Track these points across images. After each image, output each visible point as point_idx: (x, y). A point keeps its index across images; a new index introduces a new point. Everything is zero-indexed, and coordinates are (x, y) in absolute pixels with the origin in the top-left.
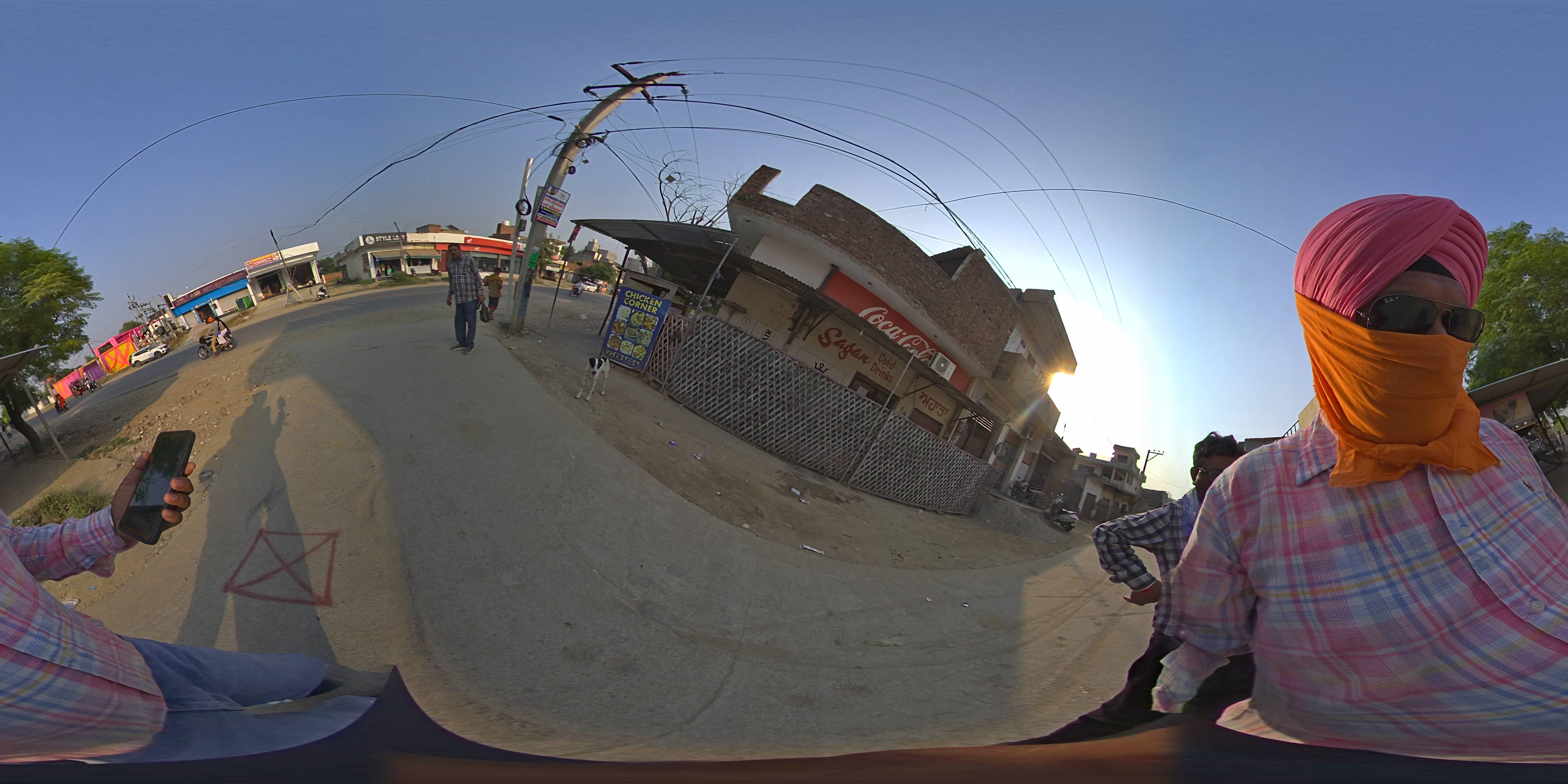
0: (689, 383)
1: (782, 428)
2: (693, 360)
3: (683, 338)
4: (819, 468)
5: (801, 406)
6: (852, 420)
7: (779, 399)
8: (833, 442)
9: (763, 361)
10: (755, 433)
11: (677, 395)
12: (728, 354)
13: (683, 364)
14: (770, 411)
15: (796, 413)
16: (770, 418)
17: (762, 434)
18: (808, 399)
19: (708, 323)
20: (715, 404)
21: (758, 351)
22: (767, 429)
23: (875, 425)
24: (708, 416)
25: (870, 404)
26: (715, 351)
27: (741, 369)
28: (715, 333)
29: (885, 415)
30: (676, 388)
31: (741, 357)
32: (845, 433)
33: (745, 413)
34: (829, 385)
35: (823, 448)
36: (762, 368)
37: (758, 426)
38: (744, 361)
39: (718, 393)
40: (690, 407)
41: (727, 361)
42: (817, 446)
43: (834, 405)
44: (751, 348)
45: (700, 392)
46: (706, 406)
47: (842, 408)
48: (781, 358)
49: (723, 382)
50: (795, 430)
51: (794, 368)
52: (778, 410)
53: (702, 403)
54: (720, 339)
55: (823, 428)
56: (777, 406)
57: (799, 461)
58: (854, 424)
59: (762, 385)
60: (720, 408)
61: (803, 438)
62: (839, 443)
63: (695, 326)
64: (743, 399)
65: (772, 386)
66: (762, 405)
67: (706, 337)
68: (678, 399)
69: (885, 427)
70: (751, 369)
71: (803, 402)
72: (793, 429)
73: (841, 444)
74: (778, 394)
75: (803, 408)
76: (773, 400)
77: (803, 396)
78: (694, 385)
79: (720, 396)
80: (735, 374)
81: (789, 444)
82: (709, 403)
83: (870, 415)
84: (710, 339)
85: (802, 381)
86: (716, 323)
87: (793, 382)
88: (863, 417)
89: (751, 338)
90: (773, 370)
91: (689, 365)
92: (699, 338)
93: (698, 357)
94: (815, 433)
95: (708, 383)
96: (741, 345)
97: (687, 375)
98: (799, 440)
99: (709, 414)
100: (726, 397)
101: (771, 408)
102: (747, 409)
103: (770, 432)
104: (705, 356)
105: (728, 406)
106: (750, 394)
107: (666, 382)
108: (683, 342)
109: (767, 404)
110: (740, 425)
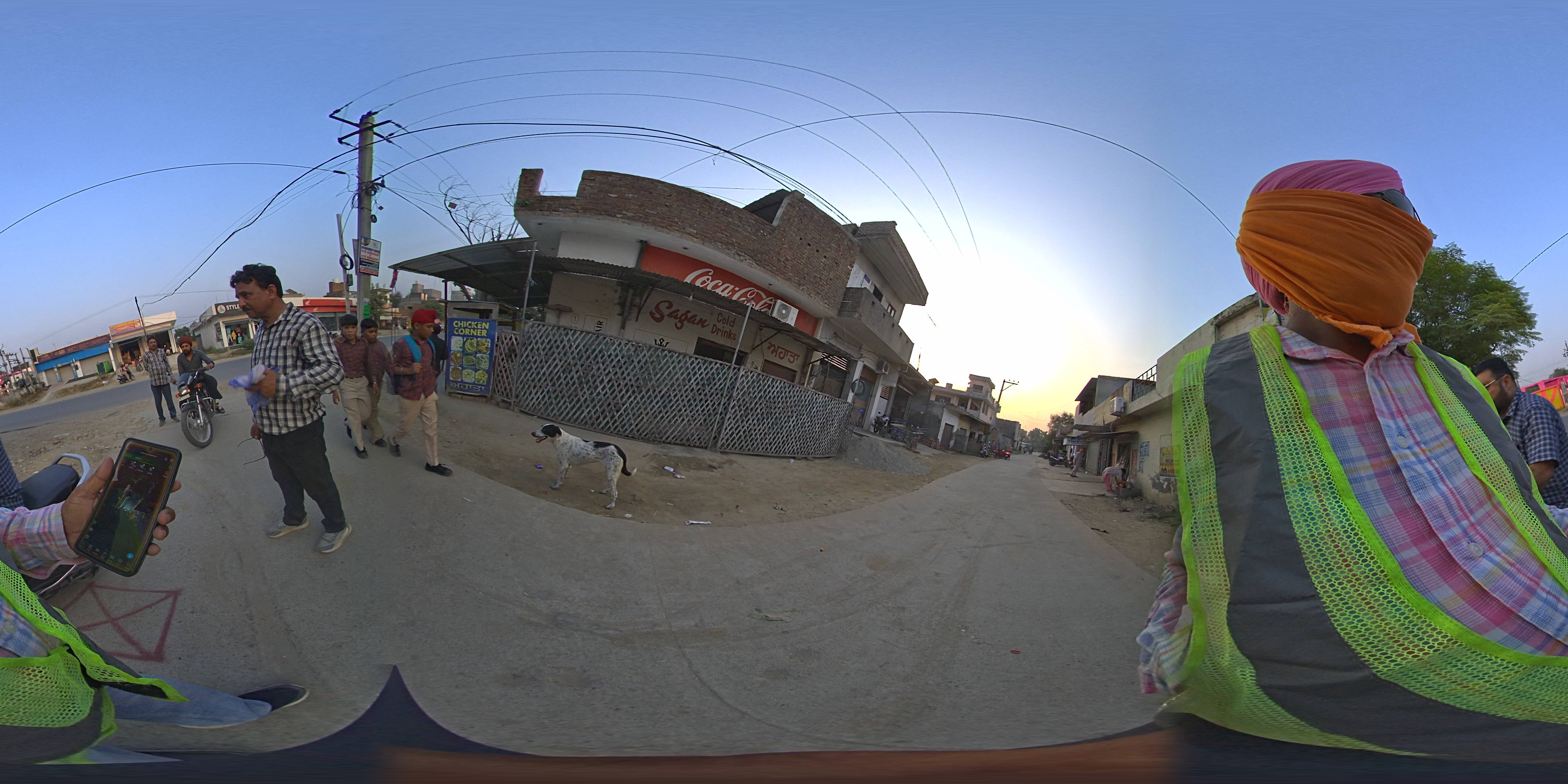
0: (536, 394)
1: (637, 411)
2: (533, 370)
3: (518, 351)
4: (684, 441)
5: (650, 385)
6: (703, 385)
7: (627, 384)
9: (600, 352)
10: (613, 424)
11: (528, 409)
12: (565, 354)
13: (525, 376)
14: (622, 398)
15: (647, 393)
16: (623, 405)
17: (620, 423)
18: (655, 376)
19: (537, 330)
20: (567, 407)
21: (593, 343)
22: (624, 417)
23: (728, 385)
24: (562, 420)
25: (718, 365)
26: (552, 356)
27: (582, 365)
28: (546, 338)
29: (736, 373)
30: (525, 401)
31: (578, 354)
32: (701, 400)
33: (597, 407)
34: (672, 356)
35: (683, 420)
36: (602, 358)
37: (614, 416)
38: (582, 356)
39: (567, 395)
40: (544, 417)
41: (566, 361)
42: (677, 420)
43: (682, 375)
44: (584, 342)
45: (549, 399)
46: (558, 411)
47: (691, 375)
48: (617, 343)
49: (568, 383)
50: (651, 410)
51: (633, 349)
52: (629, 394)
53: (553, 409)
54: (552, 342)
55: (678, 400)
56: (627, 392)
57: (664, 439)
58: (707, 389)
59: (607, 375)
60: (572, 409)
61: (661, 415)
62: (697, 411)
63: (526, 337)
64: (591, 393)
65: (616, 373)
66: (611, 394)
67: (539, 344)
68: (530, 412)
69: (738, 384)
70: (591, 363)
71: (651, 380)
72: (649, 409)
73: (700, 412)
74: (625, 379)
75: (653, 385)
76: (621, 387)
77: (649, 374)
78: (542, 393)
79: (569, 398)
80: (577, 372)
81: (649, 425)
82: (561, 407)
83: (721, 375)
84: (544, 345)
85: (644, 360)
86: (545, 328)
87: (636, 363)
88: (714, 379)
89: (582, 332)
90: (613, 357)
91: (531, 376)
92: (533, 348)
93: (538, 367)
94: (671, 407)
95: (554, 388)
96: (574, 342)
97: (532, 386)
98: (658, 418)
99: (564, 418)
100: (576, 397)
101: (621, 395)
102: (598, 402)
103: (628, 418)
104: (544, 363)
105: (579, 404)
106: (597, 387)
107: (514, 399)
108: (519, 356)
109: (617, 392)
110: (597, 419)
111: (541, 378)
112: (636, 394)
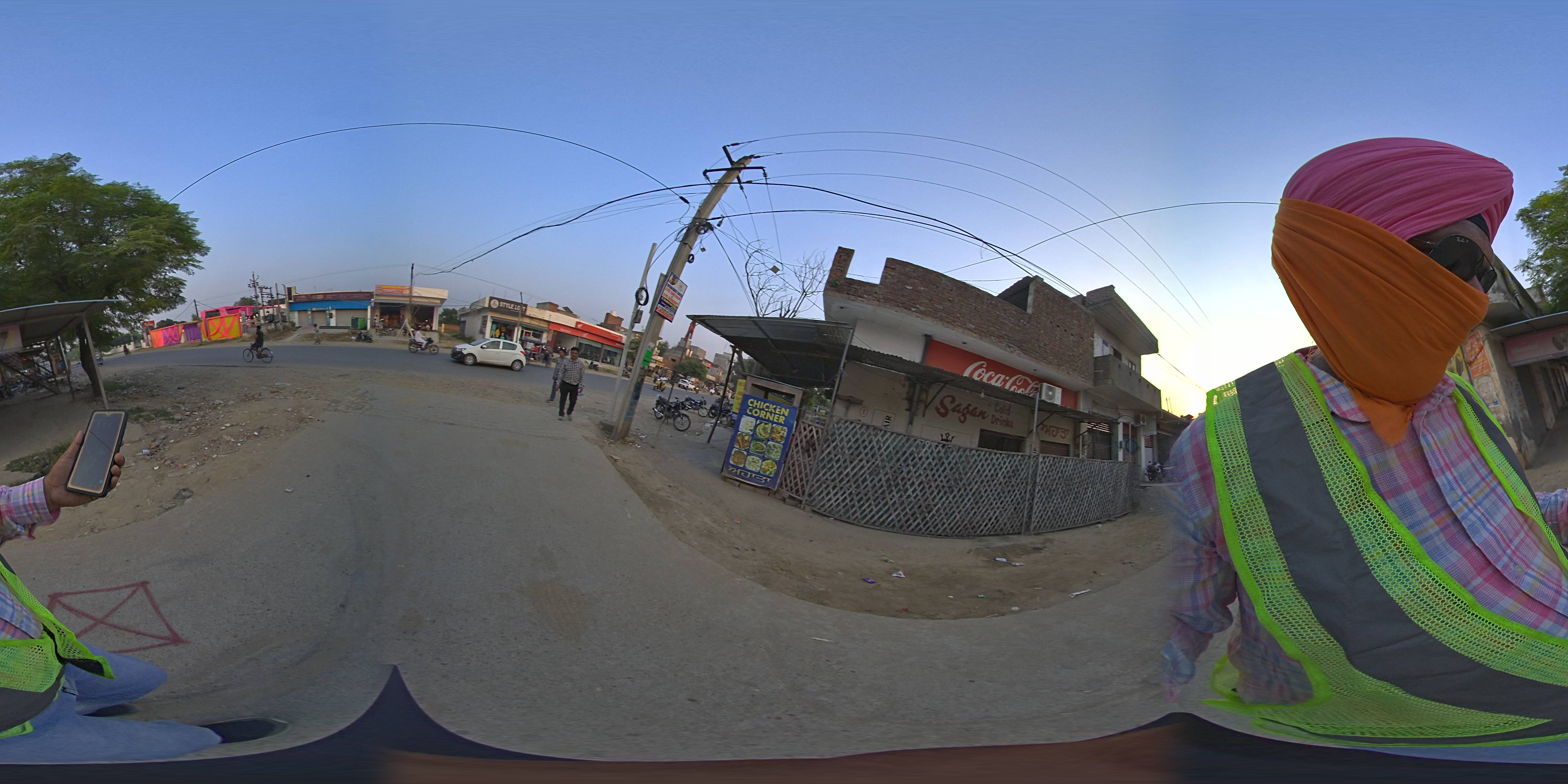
0: (835, 495)
1: (950, 510)
2: (835, 469)
3: (818, 446)
4: (998, 531)
5: (961, 484)
6: (1010, 477)
7: (938, 485)
8: (1001, 503)
9: (911, 454)
10: (924, 525)
11: (823, 509)
12: (873, 456)
13: (824, 475)
14: (933, 500)
15: (958, 492)
16: (935, 506)
17: (932, 523)
18: (966, 474)
19: (843, 428)
20: (872, 510)
21: (903, 445)
22: (936, 517)
23: (1030, 473)
24: (865, 523)
25: (1019, 457)
26: (858, 456)
27: (891, 468)
28: (854, 437)
29: (1035, 460)
30: (820, 502)
31: (887, 456)
32: (1009, 491)
33: (907, 510)
34: (979, 455)
35: (995, 512)
36: (912, 460)
37: (925, 518)
38: (892, 458)
39: (872, 498)
40: (843, 519)
41: (874, 463)
42: (989, 513)
43: (990, 473)
44: (895, 443)
45: (850, 501)
46: (861, 514)
47: (998, 471)
48: (927, 446)
49: (875, 485)
50: (964, 507)
51: (944, 451)
52: (940, 495)
53: (855, 512)
54: (860, 441)
55: (988, 495)
56: (938, 493)
57: (978, 532)
58: (1014, 480)
59: (917, 478)
60: (878, 512)
61: (974, 511)
63: (830, 433)
64: (901, 496)
65: (927, 475)
66: (922, 496)
67: (844, 443)
68: (825, 513)
69: (1039, 471)
70: (901, 465)
71: (961, 480)
72: (961, 507)
73: (1009, 502)
74: (936, 480)
75: (964, 484)
76: (933, 488)
77: (960, 473)
78: (842, 495)
79: (875, 501)
80: (885, 474)
81: (962, 522)
82: (865, 510)
83: (1023, 466)
84: (850, 444)
85: (954, 461)
86: (852, 426)
87: (946, 465)
88: (1018, 470)
89: (892, 433)
90: (924, 459)
91: (831, 475)
92: (837, 445)
93: (840, 466)
94: (983, 503)
95: (858, 491)
96: (884, 443)
97: (831, 486)
98: (971, 515)
99: (868, 521)
100: (883, 499)
101: (933, 496)
102: (908, 505)
103: (940, 518)
104: (848, 463)
105: (886, 507)
106: (907, 489)
107: (806, 497)
108: (818, 451)
109: (928, 494)
110: (906, 522)
111: (842, 480)
112: (948, 494)
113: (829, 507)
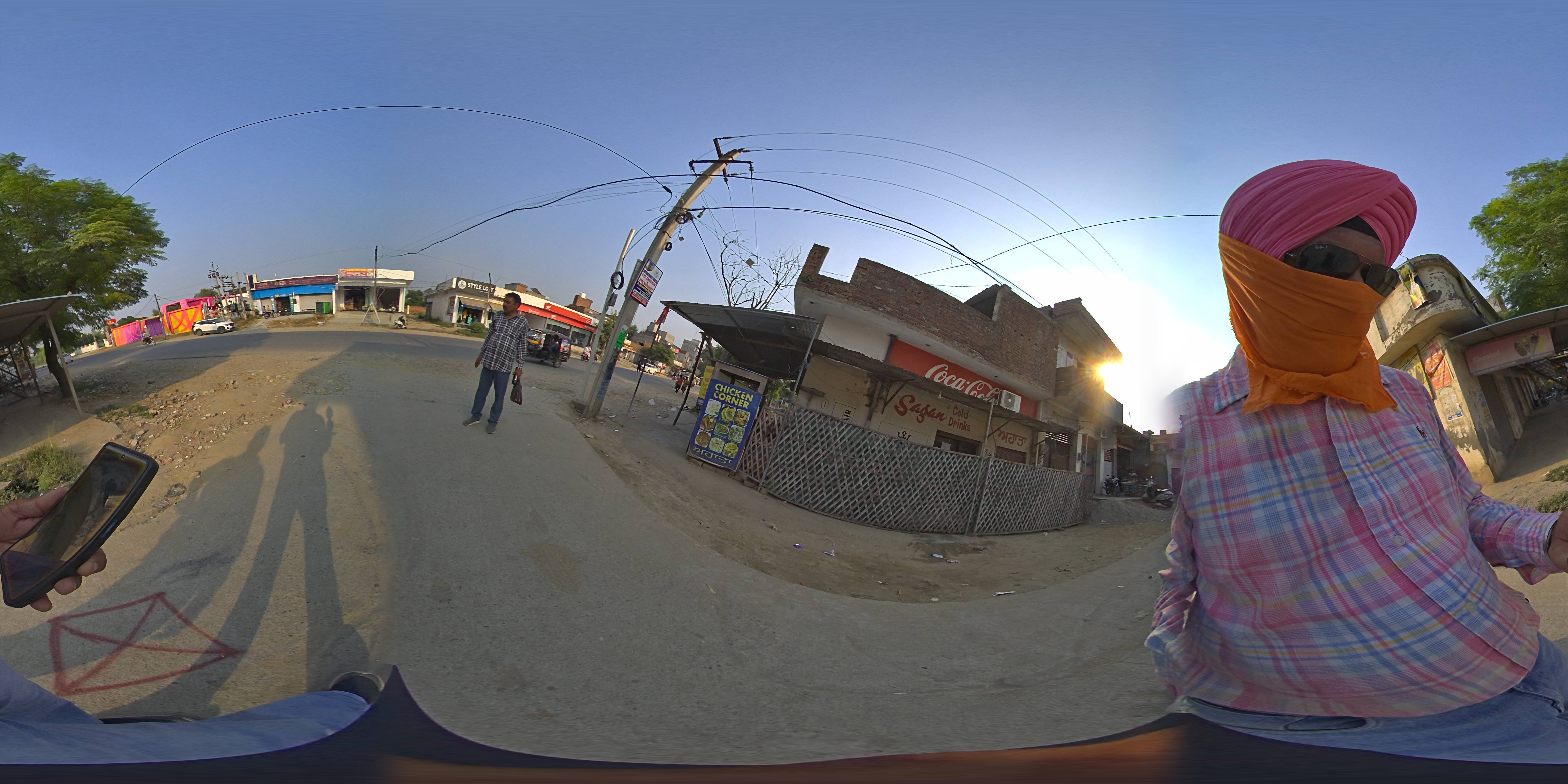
0: (790, 479)
1: (896, 504)
2: (792, 454)
3: (778, 432)
4: (942, 529)
5: (910, 479)
6: (958, 477)
7: (888, 478)
9: (864, 446)
10: (871, 516)
11: (778, 493)
12: (828, 445)
13: (781, 460)
14: (882, 491)
15: (906, 487)
16: (883, 498)
17: (879, 515)
18: (915, 471)
19: (803, 415)
20: (823, 496)
21: (858, 437)
22: (883, 509)
23: (980, 475)
24: (816, 509)
25: (970, 459)
26: (815, 444)
27: (845, 457)
28: (812, 425)
29: (986, 464)
30: (775, 485)
31: (842, 446)
32: (957, 491)
33: (856, 499)
34: (930, 453)
35: (941, 510)
36: (865, 452)
37: (872, 508)
38: (846, 449)
39: (825, 485)
40: (795, 503)
41: (829, 452)
42: (935, 511)
43: (939, 469)
44: (850, 435)
45: (804, 486)
46: (812, 499)
47: (947, 469)
48: (881, 439)
49: (828, 473)
50: (910, 502)
51: (896, 446)
52: (889, 488)
53: (807, 497)
54: (818, 430)
55: (935, 493)
56: (887, 486)
57: (922, 528)
58: (962, 481)
59: (869, 469)
60: (828, 499)
61: (920, 507)
62: (954, 501)
63: (790, 420)
64: (852, 485)
65: (878, 467)
66: (871, 487)
67: (803, 430)
68: (779, 497)
69: (988, 474)
70: (854, 456)
71: (911, 475)
72: (908, 502)
73: (956, 502)
74: (886, 474)
75: (913, 480)
76: (882, 481)
77: (910, 469)
78: (797, 480)
79: (826, 488)
80: (838, 464)
81: (907, 517)
82: (816, 496)
83: (973, 467)
84: (808, 432)
85: (905, 456)
86: (812, 415)
87: (897, 459)
88: (967, 474)
89: (848, 425)
90: (876, 452)
91: (788, 461)
92: (796, 432)
93: (797, 452)
94: (929, 499)
95: (812, 477)
96: (840, 434)
97: (787, 471)
98: (917, 510)
99: (818, 507)
100: (834, 487)
101: (881, 488)
102: (858, 494)
103: (887, 510)
104: (805, 450)
105: (837, 495)
106: (858, 480)
107: (763, 480)
108: (778, 437)
109: (877, 486)
110: (854, 511)
111: (798, 465)
112: (896, 488)
113: (783, 491)
